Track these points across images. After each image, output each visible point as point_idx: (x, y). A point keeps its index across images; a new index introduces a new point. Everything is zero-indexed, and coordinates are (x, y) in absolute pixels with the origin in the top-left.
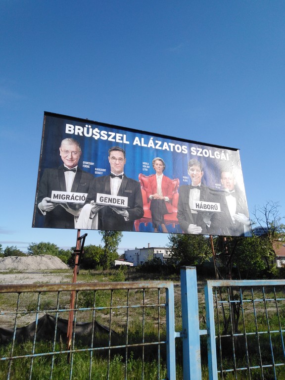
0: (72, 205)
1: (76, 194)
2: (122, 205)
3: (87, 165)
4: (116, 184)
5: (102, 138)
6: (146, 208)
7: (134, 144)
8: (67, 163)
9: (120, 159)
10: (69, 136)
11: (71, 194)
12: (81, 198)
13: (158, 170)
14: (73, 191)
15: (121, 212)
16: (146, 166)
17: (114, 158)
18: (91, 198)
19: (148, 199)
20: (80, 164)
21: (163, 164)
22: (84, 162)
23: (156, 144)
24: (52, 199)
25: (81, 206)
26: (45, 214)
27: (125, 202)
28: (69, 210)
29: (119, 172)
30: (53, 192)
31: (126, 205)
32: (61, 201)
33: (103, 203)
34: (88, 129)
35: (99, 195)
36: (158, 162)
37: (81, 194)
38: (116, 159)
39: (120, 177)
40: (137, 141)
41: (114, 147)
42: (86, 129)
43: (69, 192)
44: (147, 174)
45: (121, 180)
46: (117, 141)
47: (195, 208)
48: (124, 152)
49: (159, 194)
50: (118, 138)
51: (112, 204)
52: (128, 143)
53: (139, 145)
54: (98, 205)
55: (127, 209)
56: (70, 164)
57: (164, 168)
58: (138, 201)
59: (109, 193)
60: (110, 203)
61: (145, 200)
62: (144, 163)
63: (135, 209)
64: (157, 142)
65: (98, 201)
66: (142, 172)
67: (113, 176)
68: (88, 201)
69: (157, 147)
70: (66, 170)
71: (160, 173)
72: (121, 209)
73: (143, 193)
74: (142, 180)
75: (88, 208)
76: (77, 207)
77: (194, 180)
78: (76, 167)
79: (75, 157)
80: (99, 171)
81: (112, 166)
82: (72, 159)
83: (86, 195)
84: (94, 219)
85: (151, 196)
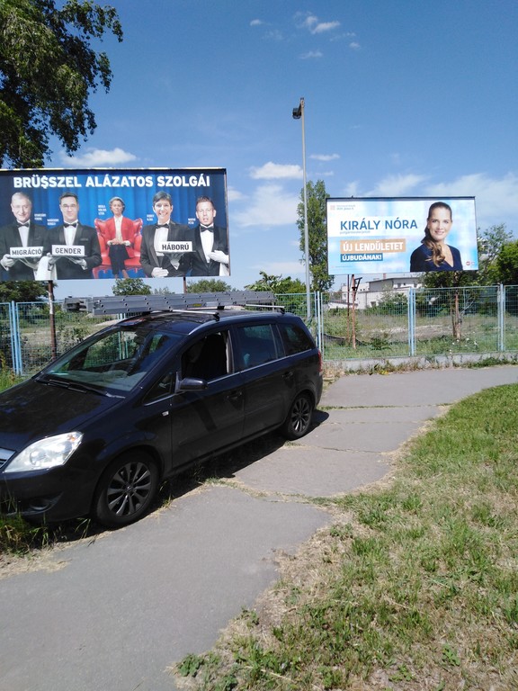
0: (30, 260)
1: (32, 248)
2: (79, 255)
3: (39, 217)
4: (70, 233)
5: (51, 186)
6: (104, 255)
7: (87, 185)
8: (20, 219)
9: (73, 205)
10: (18, 190)
11: (27, 249)
12: (37, 252)
13: (116, 212)
14: (29, 245)
15: (78, 262)
16: (102, 209)
17: (66, 206)
18: (47, 251)
19: (106, 245)
20: (32, 217)
21: (123, 204)
22: (36, 215)
23: (112, 181)
24: (12, 256)
25: (38, 259)
26: (7, 269)
27: (81, 251)
28: (28, 264)
29: (73, 220)
30: (12, 249)
31: (82, 254)
32: (20, 256)
33: (59, 254)
34: (36, 178)
35: (54, 247)
36: (117, 203)
37: (37, 248)
38: (69, 207)
39: (74, 225)
40: (90, 182)
41: (64, 194)
42: (33, 179)
43: (25, 247)
44: (104, 217)
45: (75, 229)
46: (68, 186)
47: (161, 250)
48: (76, 197)
49: (119, 239)
50: (68, 182)
51: (68, 254)
52: (80, 185)
53: (93, 185)
54: (54, 257)
55: (84, 258)
56: (23, 219)
57: (124, 208)
58: (95, 249)
59: (64, 243)
60: (66, 254)
61: (102, 247)
62: (99, 206)
63: (93, 257)
64: (113, 178)
65: (54, 253)
66: (98, 217)
67: (67, 226)
68: (44, 254)
69: (115, 185)
70: (21, 225)
71: (118, 215)
72: (78, 258)
73: (100, 239)
74: (98, 226)
75: (45, 260)
76: (35, 261)
77: (161, 217)
78: (29, 221)
79: (26, 211)
80: (52, 222)
81: (65, 214)
82: (24, 214)
83: (42, 248)
84: (52, 271)
85: (109, 242)
